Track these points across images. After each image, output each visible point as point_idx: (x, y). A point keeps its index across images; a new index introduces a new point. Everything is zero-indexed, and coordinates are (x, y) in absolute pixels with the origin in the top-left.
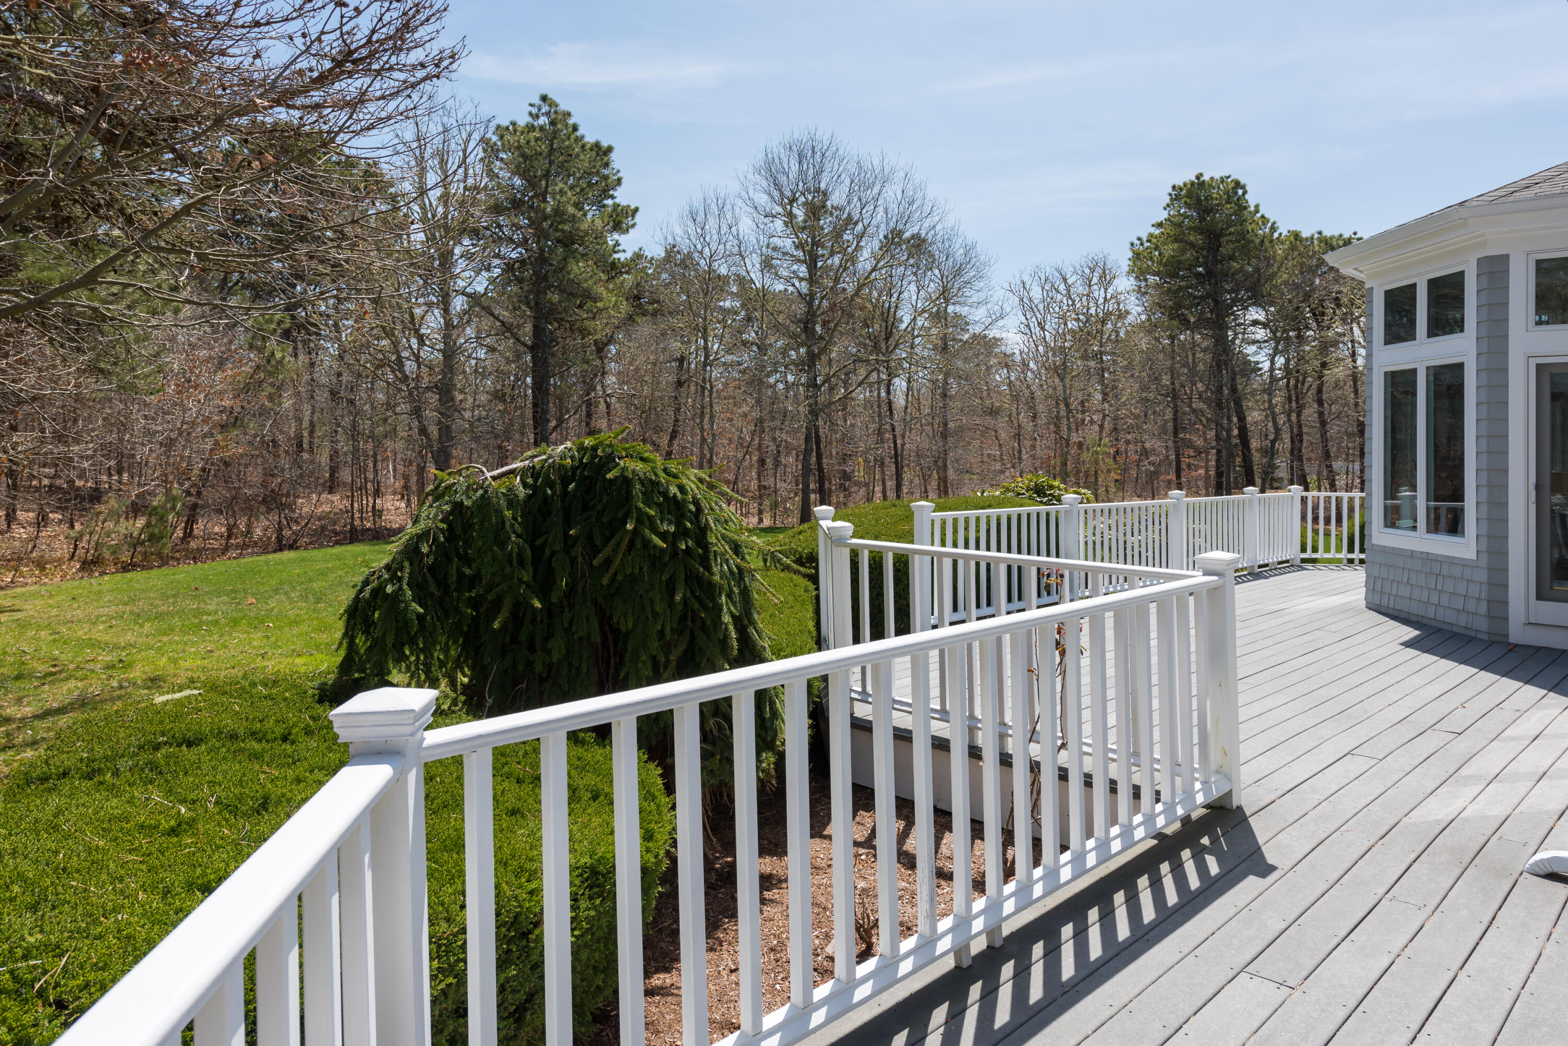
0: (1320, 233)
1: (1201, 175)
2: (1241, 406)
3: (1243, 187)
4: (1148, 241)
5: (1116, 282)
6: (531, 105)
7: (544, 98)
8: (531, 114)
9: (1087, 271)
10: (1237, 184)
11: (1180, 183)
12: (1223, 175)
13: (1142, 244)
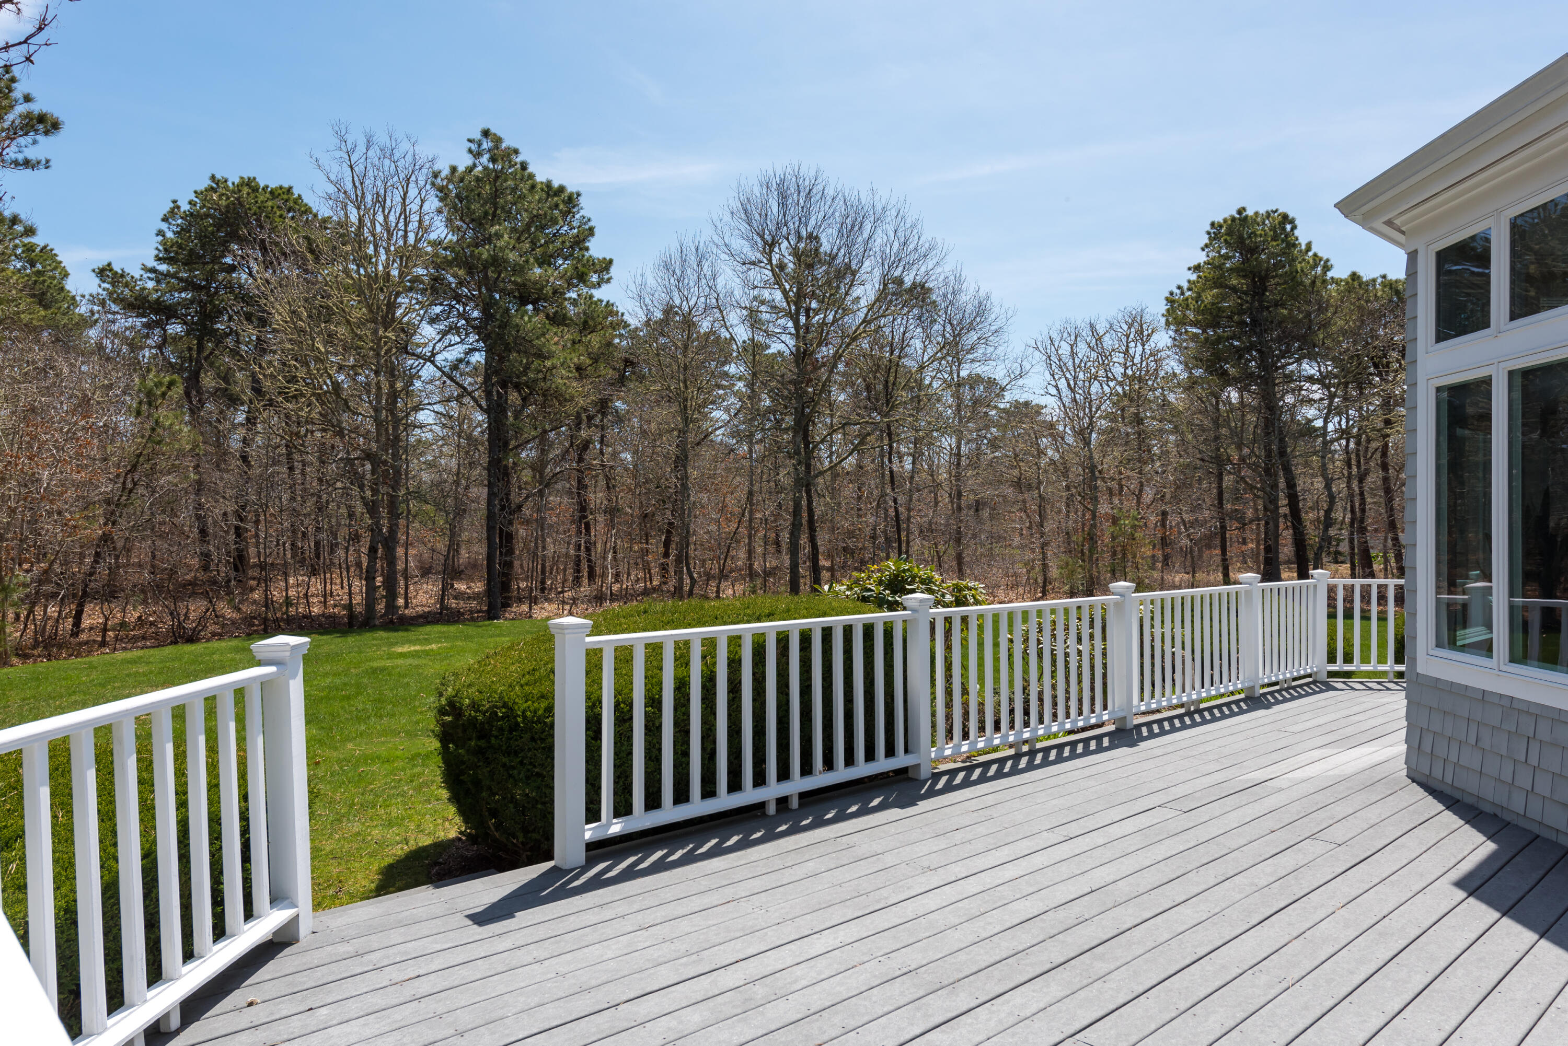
0: (1384, 277)
1: (1244, 209)
2: (1291, 472)
3: (1292, 222)
4: (1189, 289)
5: (1155, 337)
6: (469, 141)
7: (486, 133)
8: (470, 151)
9: (1125, 327)
10: (1285, 218)
11: (1219, 219)
12: (1270, 209)
13: (1182, 293)
